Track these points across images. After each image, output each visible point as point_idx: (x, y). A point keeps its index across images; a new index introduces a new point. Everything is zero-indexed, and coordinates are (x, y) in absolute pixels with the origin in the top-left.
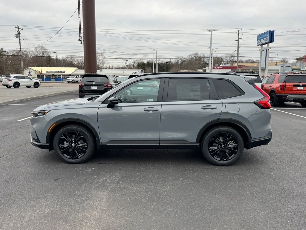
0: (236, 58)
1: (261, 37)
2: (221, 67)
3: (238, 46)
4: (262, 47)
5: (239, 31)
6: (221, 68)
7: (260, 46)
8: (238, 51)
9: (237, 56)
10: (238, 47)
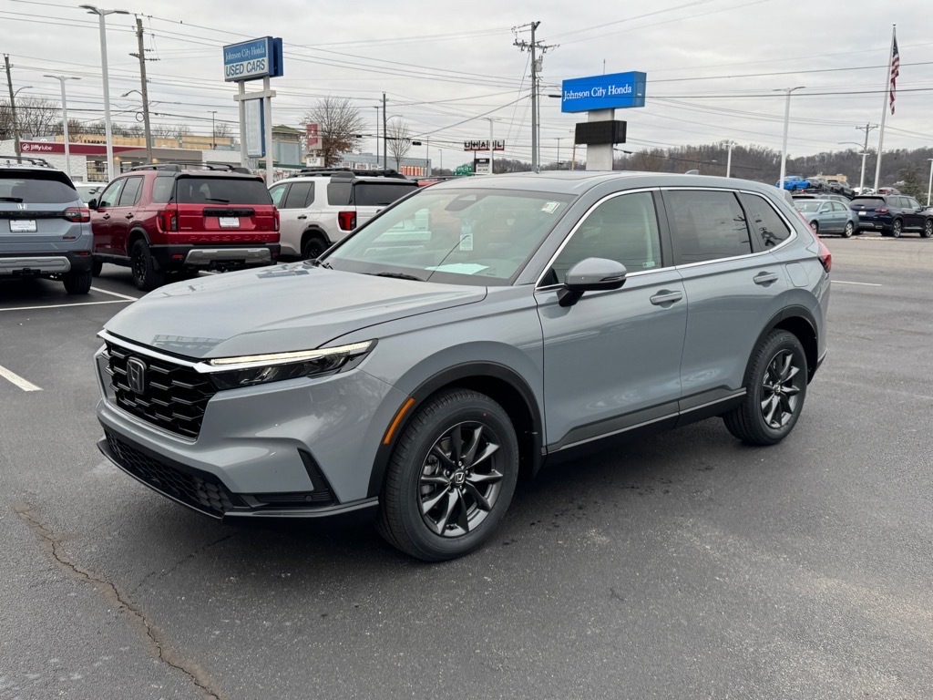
0: (141, 117)
1: (238, 55)
2: (49, 145)
3: (143, 76)
4: (242, 87)
5: (139, 22)
6: (50, 148)
7: (233, 83)
8: (145, 95)
9: (142, 110)
10: (144, 81)
